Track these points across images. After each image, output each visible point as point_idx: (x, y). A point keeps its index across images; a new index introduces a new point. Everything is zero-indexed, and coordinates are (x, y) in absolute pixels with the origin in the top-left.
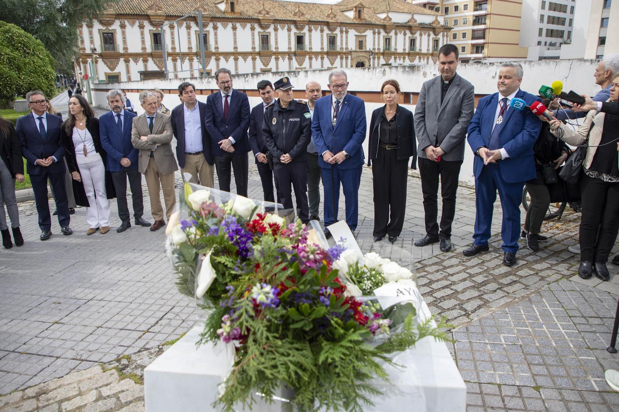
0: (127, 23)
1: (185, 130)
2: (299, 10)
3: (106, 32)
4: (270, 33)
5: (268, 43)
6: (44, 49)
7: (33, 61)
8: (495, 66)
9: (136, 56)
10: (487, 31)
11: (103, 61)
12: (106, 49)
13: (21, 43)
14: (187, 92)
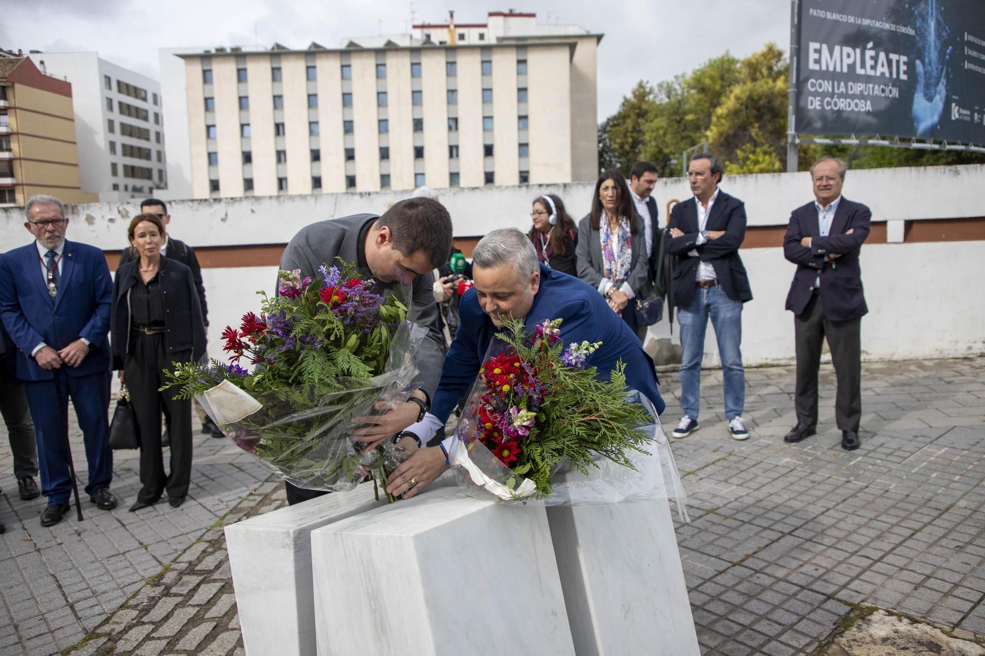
8: (223, 204)
10: (16, 164)
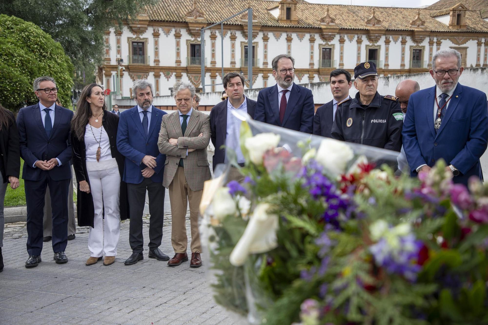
0: (161, 31)
1: (226, 133)
2: (374, 17)
3: (136, 40)
4: (334, 45)
5: (330, 58)
6: (63, 53)
7: (49, 66)
9: (168, 71)
11: (129, 75)
12: (134, 61)
13: (38, 45)
14: (233, 85)
